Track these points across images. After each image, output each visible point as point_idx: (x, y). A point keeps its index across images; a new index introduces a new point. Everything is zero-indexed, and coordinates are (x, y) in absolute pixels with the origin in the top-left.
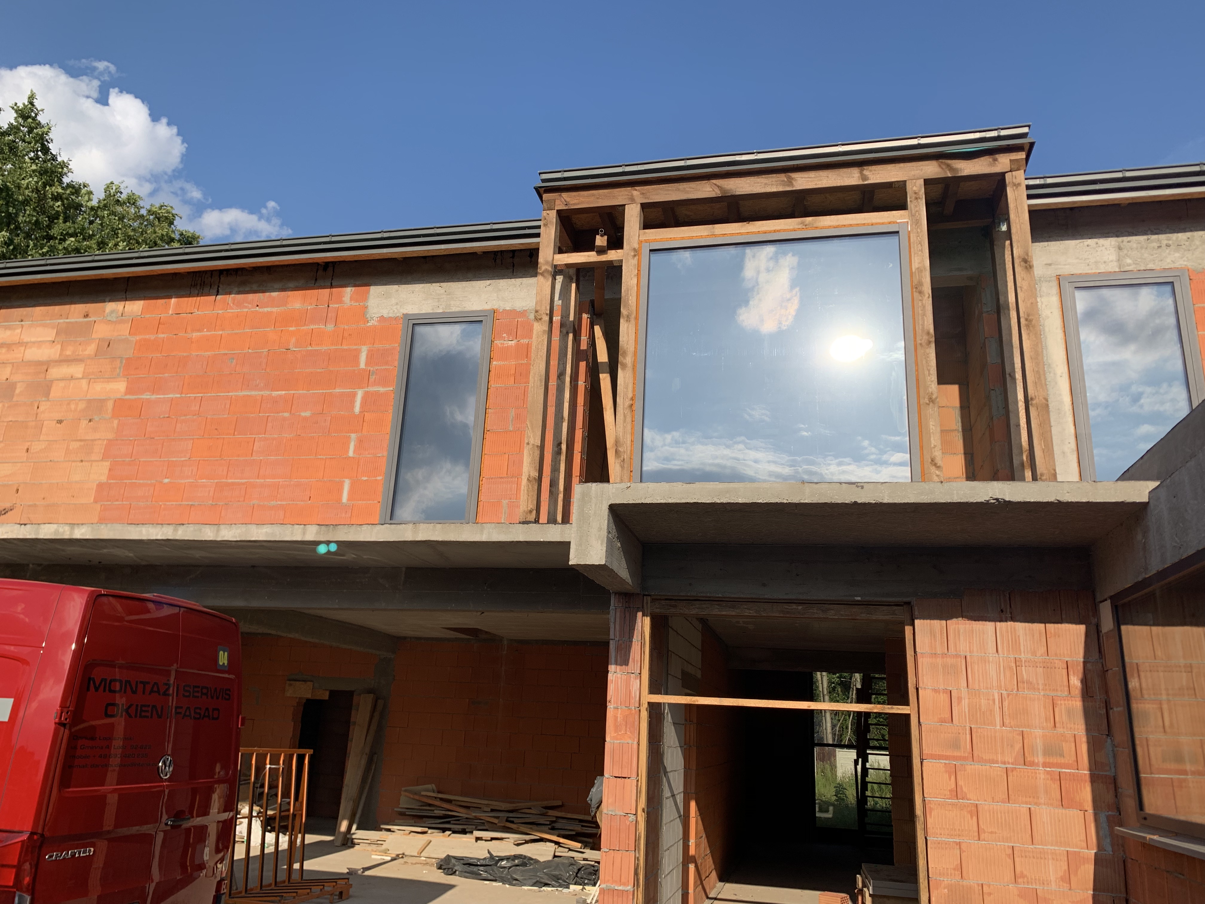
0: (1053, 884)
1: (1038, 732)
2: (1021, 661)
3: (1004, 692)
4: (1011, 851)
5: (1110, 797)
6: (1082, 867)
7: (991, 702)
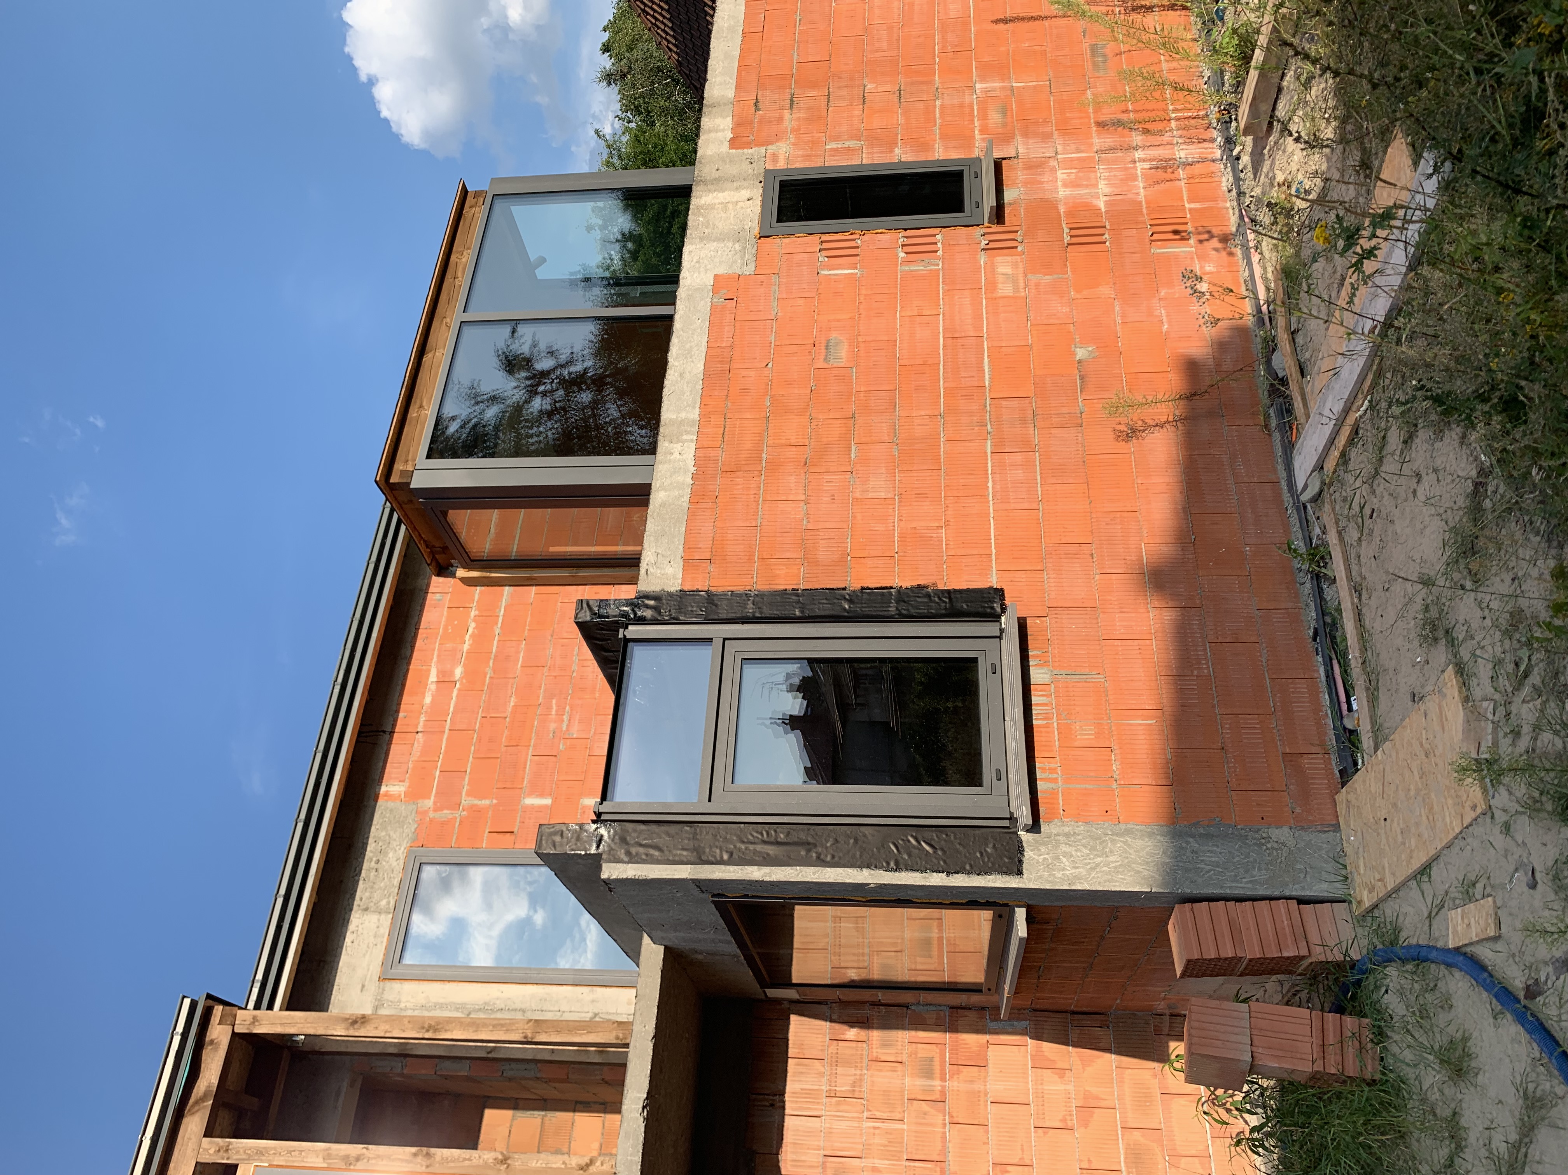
0: (1068, 1087)
1: (907, 1081)
2: (830, 1090)
3: (866, 1114)
4: (1040, 1130)
5: (972, 1015)
6: (1046, 1054)
7: (877, 1131)
